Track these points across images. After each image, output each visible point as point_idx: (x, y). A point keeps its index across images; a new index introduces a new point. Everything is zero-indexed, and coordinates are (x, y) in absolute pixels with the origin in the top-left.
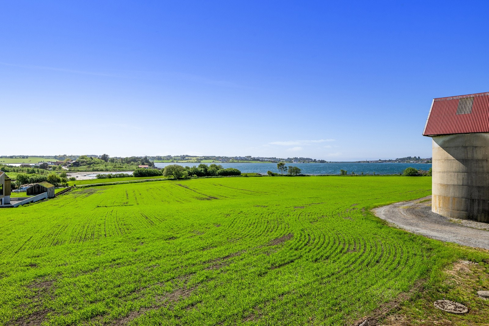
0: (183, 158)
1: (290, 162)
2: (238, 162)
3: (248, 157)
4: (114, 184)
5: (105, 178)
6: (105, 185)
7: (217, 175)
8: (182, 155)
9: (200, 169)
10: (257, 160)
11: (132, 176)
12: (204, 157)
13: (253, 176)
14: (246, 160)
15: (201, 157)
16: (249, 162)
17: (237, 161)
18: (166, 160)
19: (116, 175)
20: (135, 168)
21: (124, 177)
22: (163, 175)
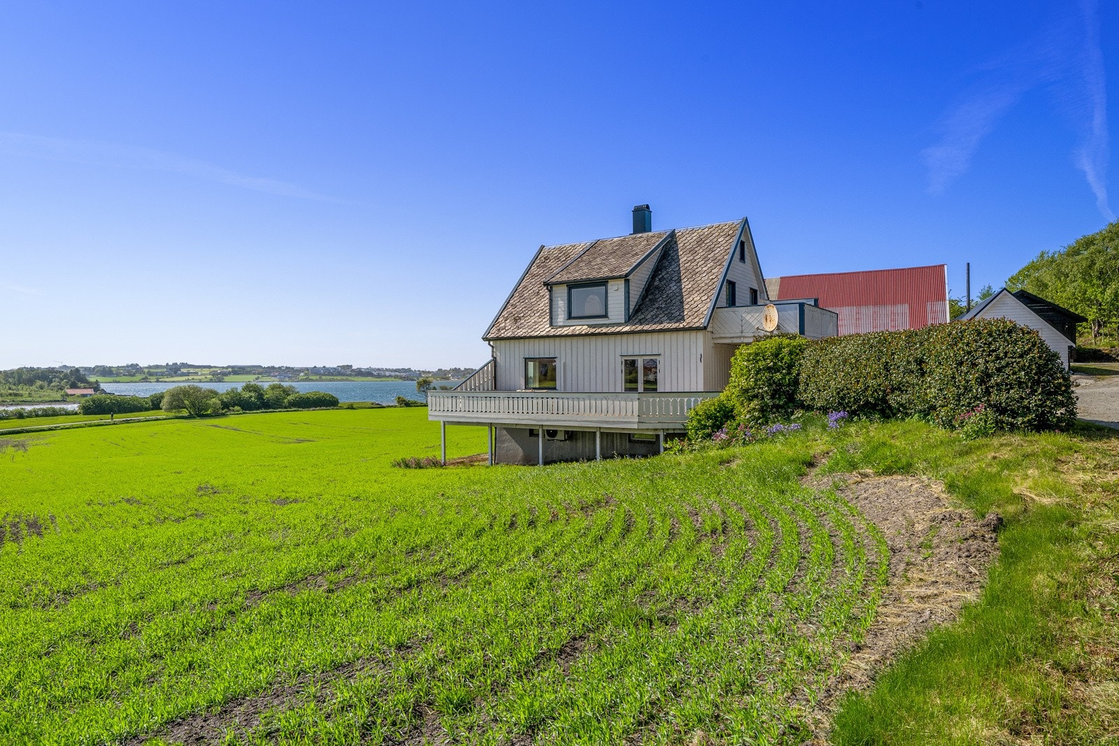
0: (175, 370)
1: (443, 378)
2: (321, 380)
3: (343, 367)
4: (50, 429)
5: (7, 419)
6: (28, 431)
7: (286, 408)
8: (171, 363)
9: (246, 395)
10: (368, 373)
11: (76, 414)
12: (233, 367)
13: (365, 408)
14: (340, 374)
15: (223, 368)
16: (347, 380)
17: (318, 377)
18: (124, 375)
19: (35, 411)
20: (58, 396)
21: (57, 415)
22: (161, 409)
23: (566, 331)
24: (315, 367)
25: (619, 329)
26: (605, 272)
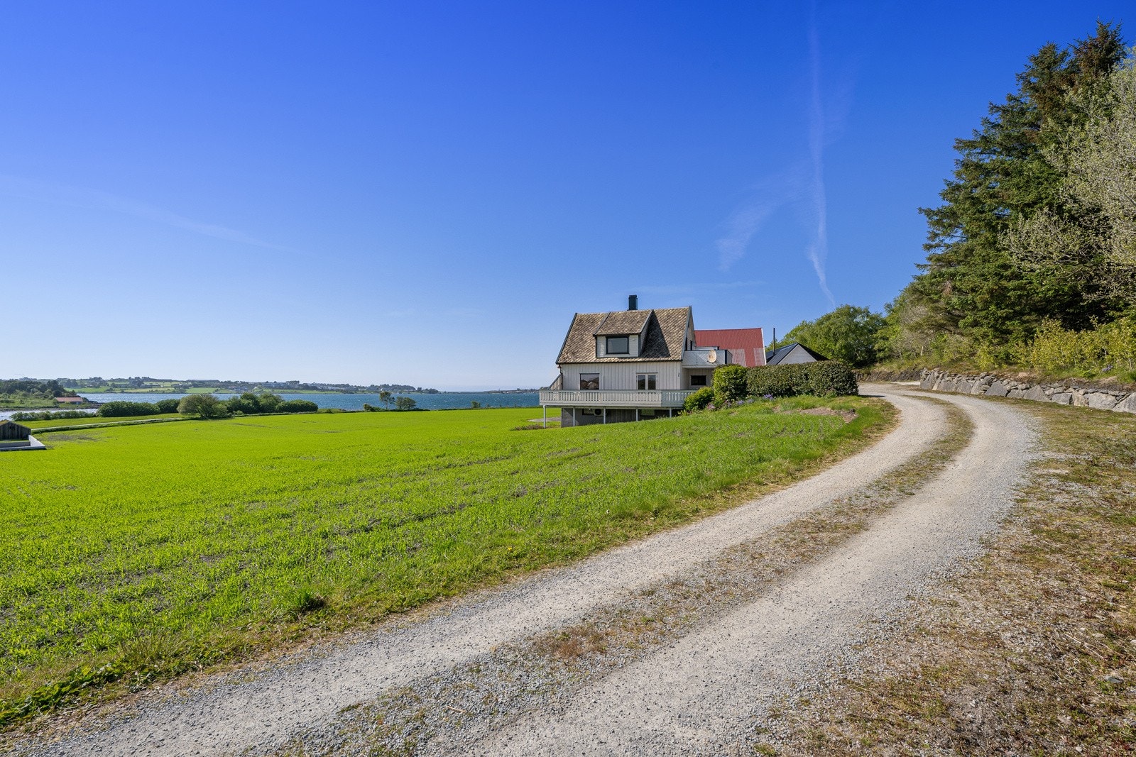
0: (138, 383)
3: (291, 382)
8: (133, 377)
9: (246, 402)
10: (313, 388)
11: (95, 416)
12: (193, 381)
14: (289, 388)
15: (184, 382)
17: (270, 391)
18: (89, 387)
19: (59, 415)
20: (50, 403)
21: (79, 417)
22: (177, 412)
23: (605, 360)
24: (267, 382)
25: (636, 360)
26: (626, 331)
